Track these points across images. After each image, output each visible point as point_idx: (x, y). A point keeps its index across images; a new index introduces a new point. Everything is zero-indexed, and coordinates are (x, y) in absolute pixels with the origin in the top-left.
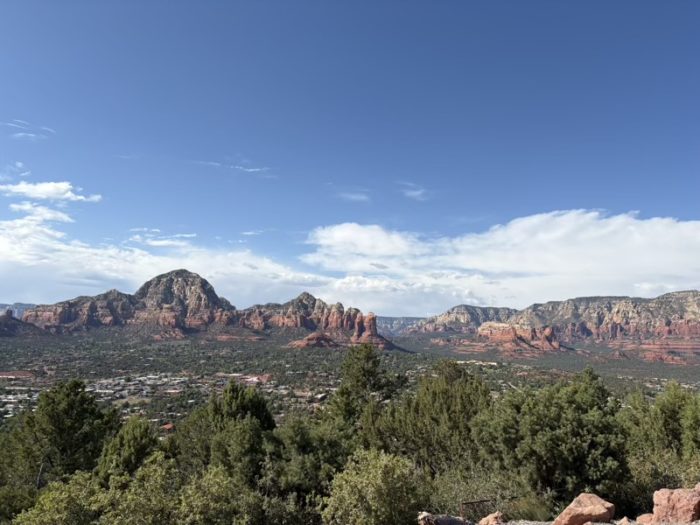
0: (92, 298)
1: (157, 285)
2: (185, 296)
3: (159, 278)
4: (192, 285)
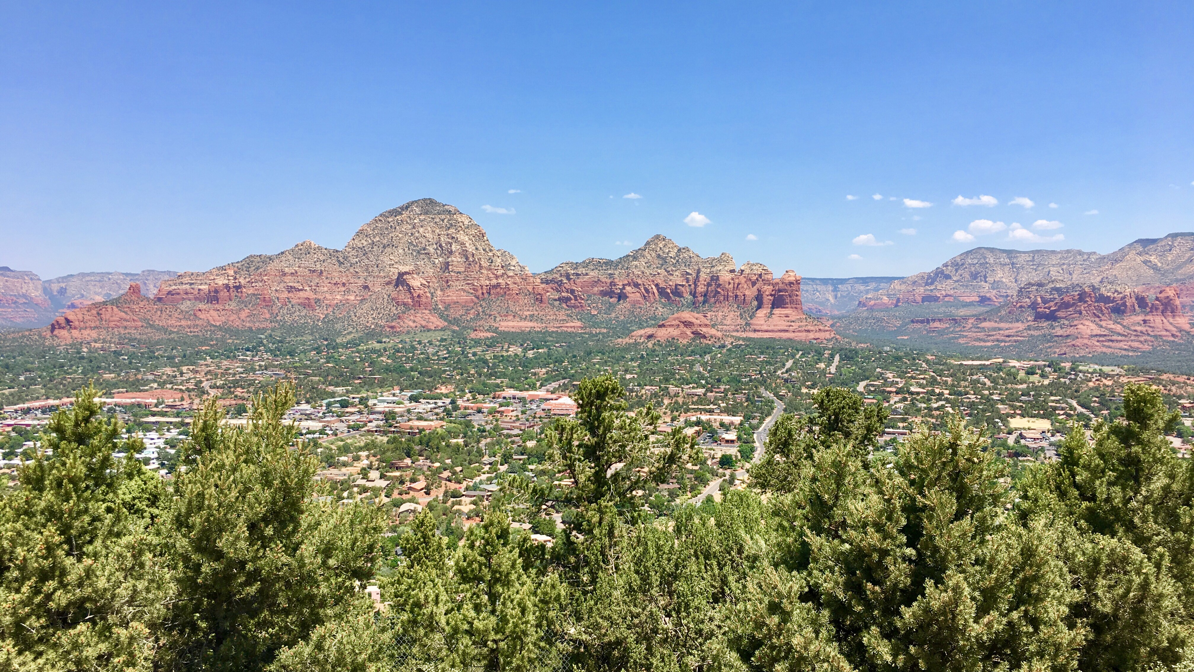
0: (270, 258)
3: (387, 216)
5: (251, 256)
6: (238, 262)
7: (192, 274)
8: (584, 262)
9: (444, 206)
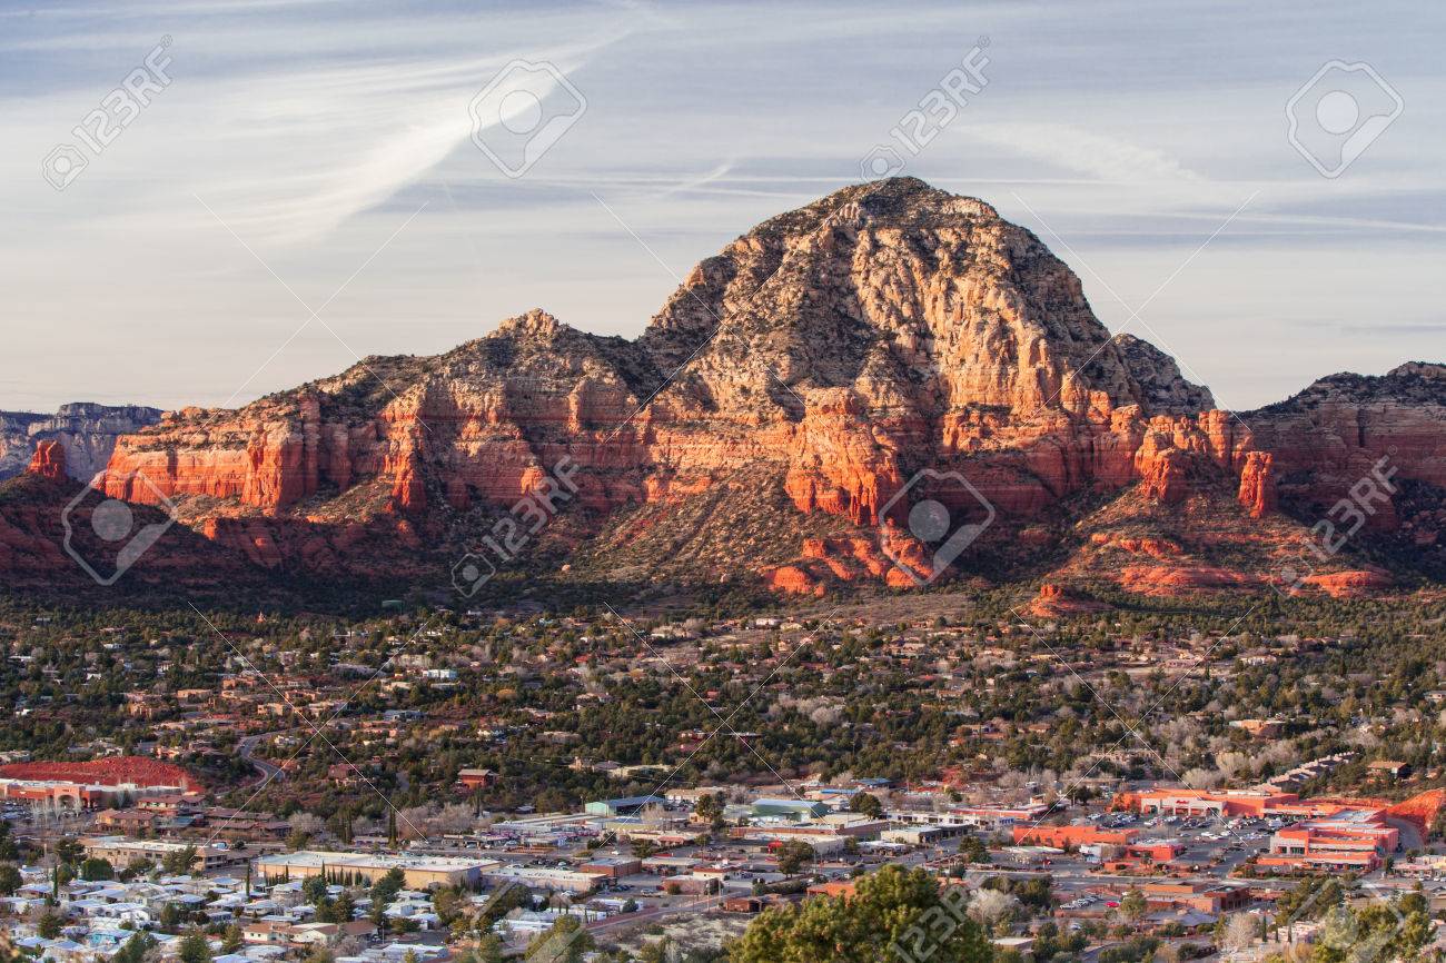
0: (427, 366)
1: (760, 276)
2: (923, 335)
3: (773, 234)
4: (959, 271)
5: (372, 361)
6: (332, 380)
7: (205, 414)
8: (1393, 375)
9: (950, 198)
